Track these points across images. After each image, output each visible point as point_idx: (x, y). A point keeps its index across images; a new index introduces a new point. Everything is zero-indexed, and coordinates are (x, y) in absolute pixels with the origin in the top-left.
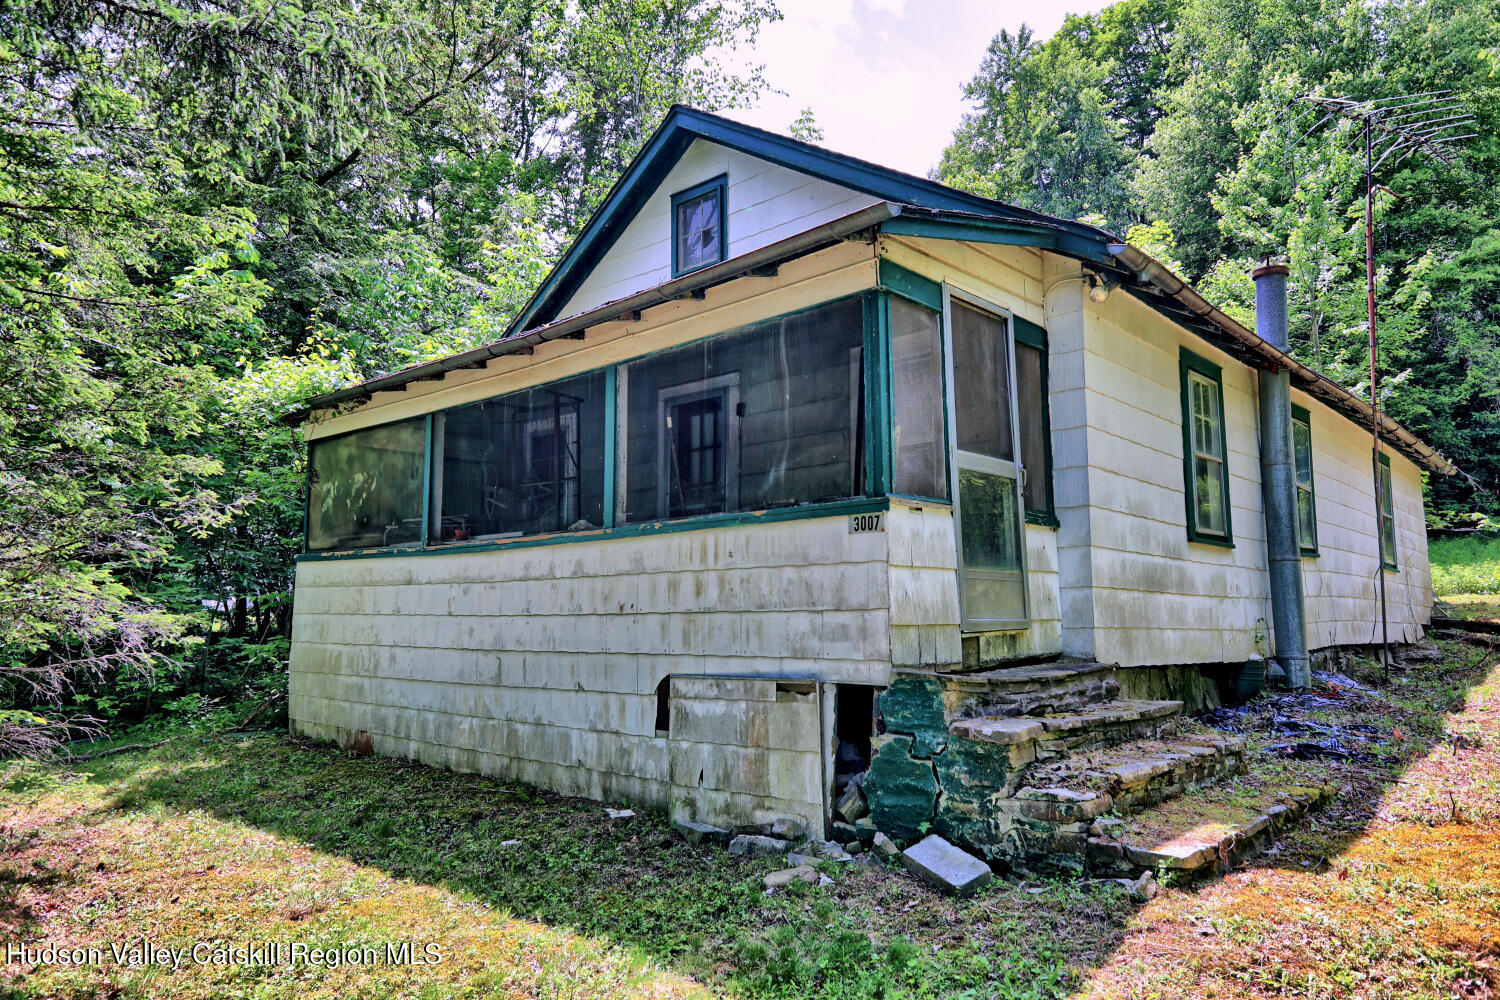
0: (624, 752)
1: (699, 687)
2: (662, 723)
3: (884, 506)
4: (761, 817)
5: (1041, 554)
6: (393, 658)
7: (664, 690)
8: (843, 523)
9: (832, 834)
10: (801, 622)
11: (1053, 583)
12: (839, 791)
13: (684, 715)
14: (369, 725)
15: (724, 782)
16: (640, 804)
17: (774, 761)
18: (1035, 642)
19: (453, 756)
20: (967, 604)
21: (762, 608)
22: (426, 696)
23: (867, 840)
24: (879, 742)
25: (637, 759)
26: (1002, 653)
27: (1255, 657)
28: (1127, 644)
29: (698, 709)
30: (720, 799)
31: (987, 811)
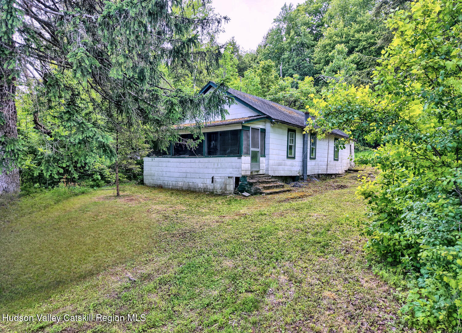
0: (207, 186)
1: (218, 177)
2: (212, 182)
3: (241, 156)
4: (226, 192)
5: (262, 161)
6: (166, 174)
7: (213, 178)
8: (236, 158)
9: (234, 193)
10: (231, 170)
11: (264, 165)
12: (235, 189)
13: (216, 181)
14: (162, 184)
15: (221, 189)
16: (209, 192)
17: (227, 186)
18: (261, 172)
19: (178, 188)
20: (251, 168)
21: (226, 168)
22: (173, 179)
23: (238, 193)
24: (240, 183)
25: (209, 187)
26: (256, 174)
27: (298, 175)
28: (274, 173)
29: (218, 180)
30: (221, 191)
31: (251, 189)
